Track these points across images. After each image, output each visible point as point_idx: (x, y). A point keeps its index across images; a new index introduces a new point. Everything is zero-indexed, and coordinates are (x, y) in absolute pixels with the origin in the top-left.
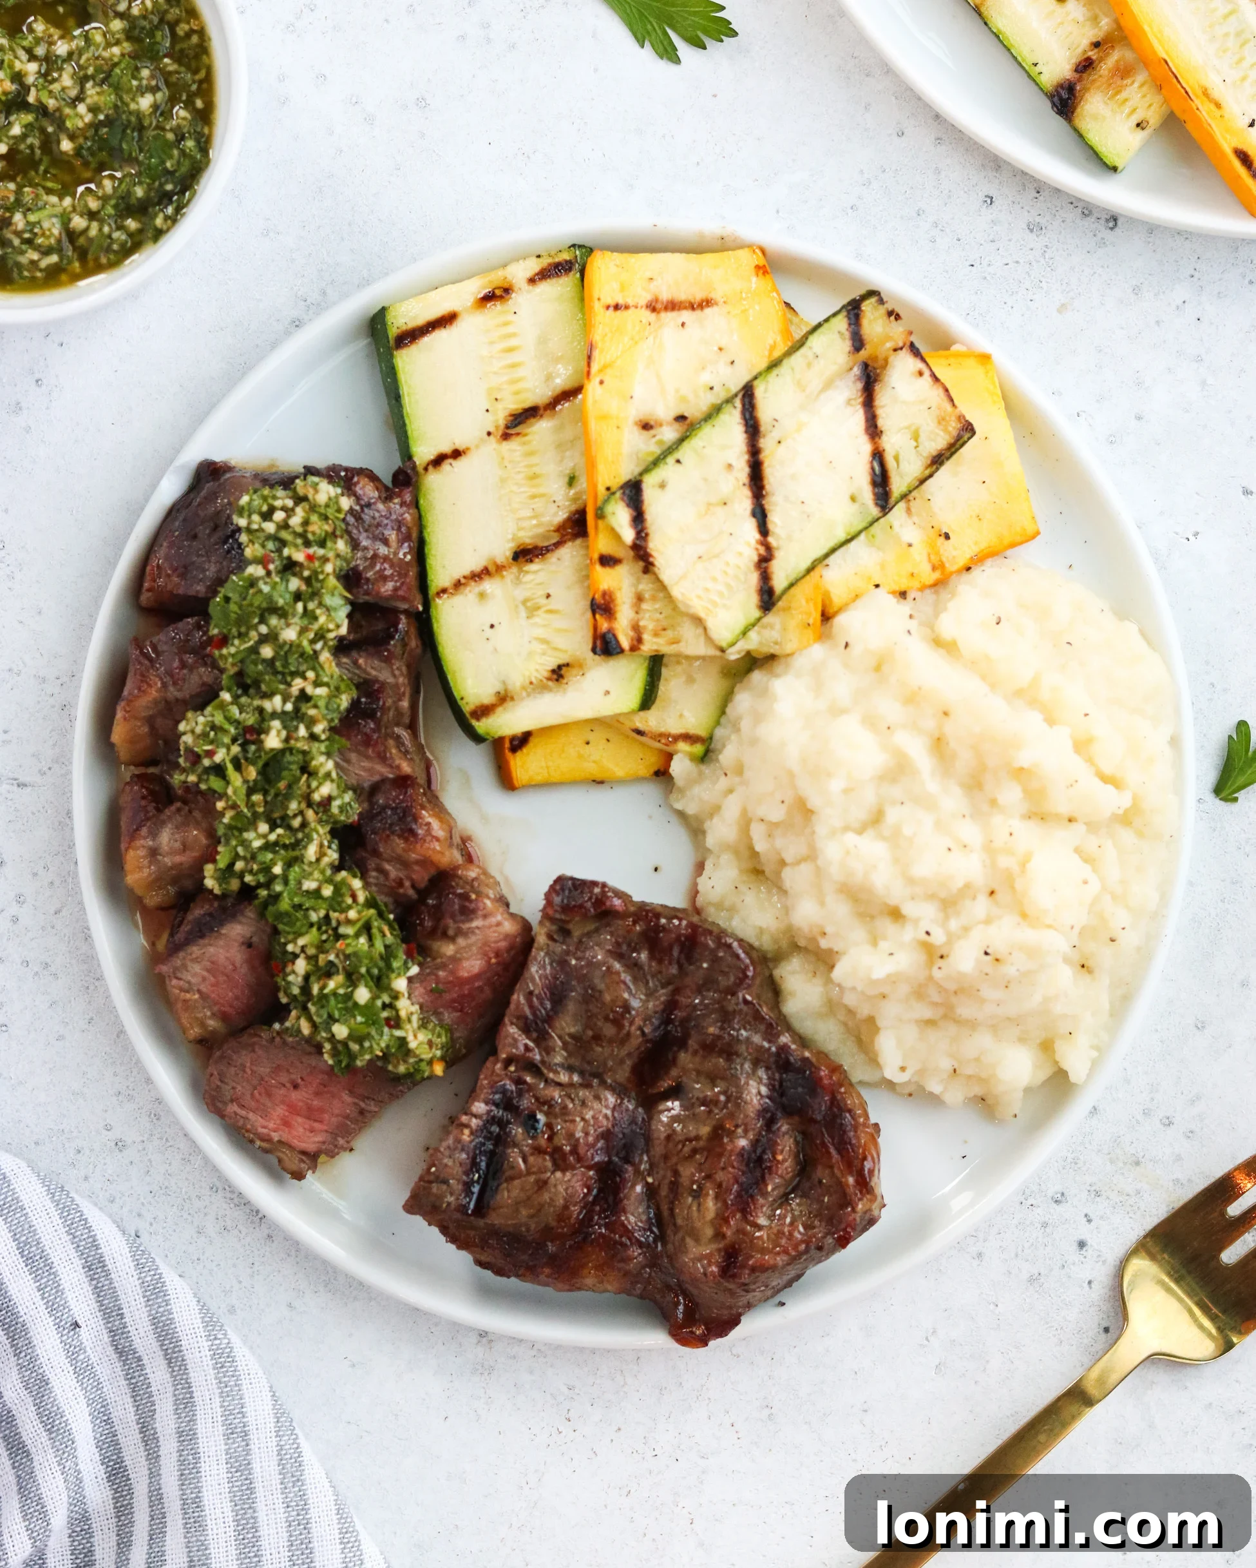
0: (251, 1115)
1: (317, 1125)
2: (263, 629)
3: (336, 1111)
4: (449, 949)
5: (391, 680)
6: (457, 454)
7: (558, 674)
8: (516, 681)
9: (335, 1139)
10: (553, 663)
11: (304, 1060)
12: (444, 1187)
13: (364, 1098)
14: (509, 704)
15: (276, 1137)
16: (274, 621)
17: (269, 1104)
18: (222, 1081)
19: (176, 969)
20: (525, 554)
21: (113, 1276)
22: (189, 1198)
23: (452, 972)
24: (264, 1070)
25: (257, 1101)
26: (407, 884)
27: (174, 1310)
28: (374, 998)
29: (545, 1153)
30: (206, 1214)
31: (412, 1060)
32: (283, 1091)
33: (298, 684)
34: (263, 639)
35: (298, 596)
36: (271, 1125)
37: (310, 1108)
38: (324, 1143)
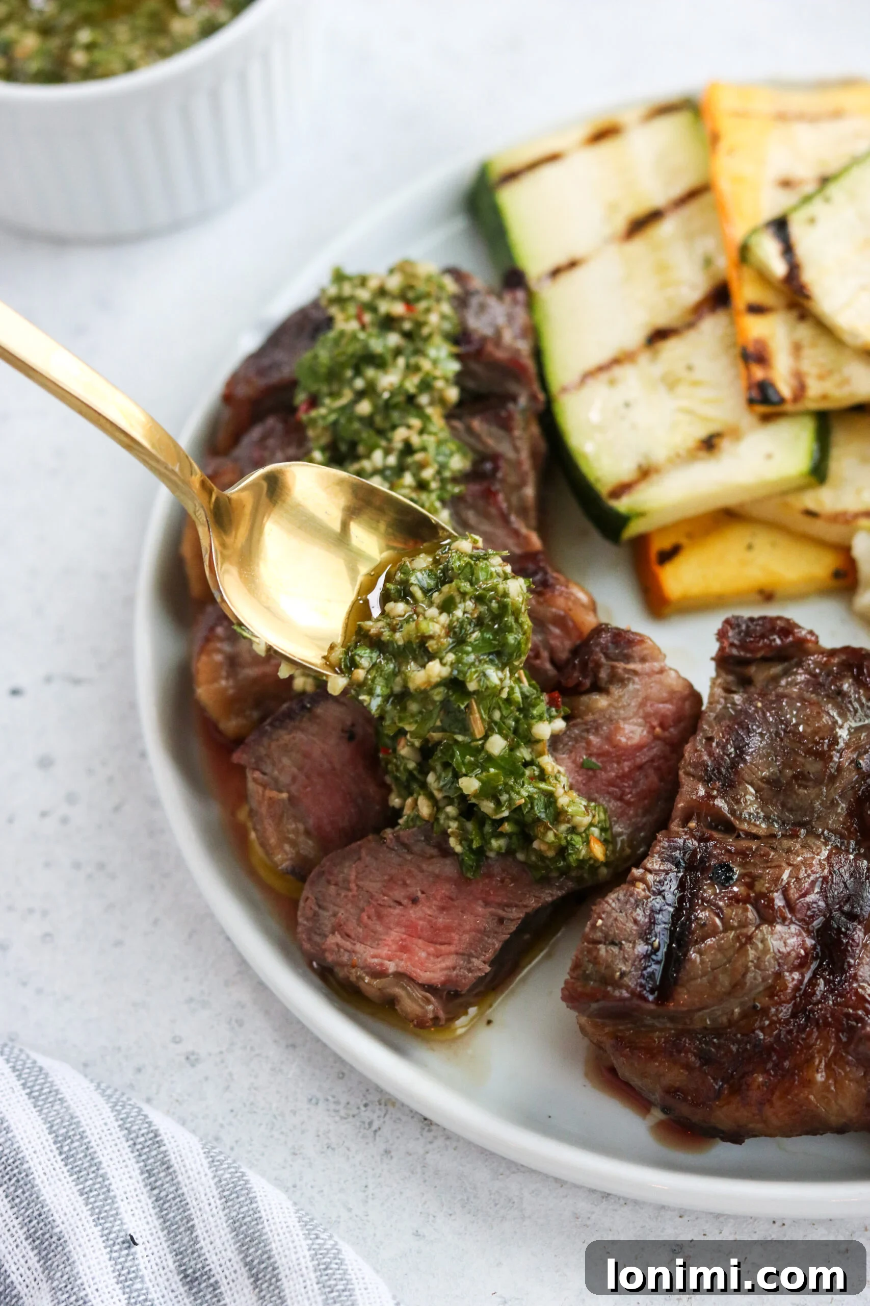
0: (359, 947)
1: (444, 948)
2: (359, 383)
3: (467, 927)
4: (601, 701)
5: (511, 454)
6: (573, 265)
7: (709, 444)
8: (660, 454)
9: (469, 962)
10: (702, 432)
11: (424, 866)
12: (616, 950)
13: (503, 906)
14: (654, 478)
15: (392, 967)
16: (370, 372)
17: (379, 928)
18: (320, 907)
19: (260, 759)
20: (659, 336)
21: (180, 1178)
22: (282, 1115)
23: (609, 739)
24: (373, 886)
25: (366, 926)
26: (545, 654)
27: (261, 1208)
28: (512, 748)
29: (745, 902)
30: (303, 1132)
31: (563, 827)
32: (398, 910)
33: (400, 434)
34: (360, 395)
35: (398, 352)
36: (384, 951)
37: (434, 928)
38: (454, 968)
